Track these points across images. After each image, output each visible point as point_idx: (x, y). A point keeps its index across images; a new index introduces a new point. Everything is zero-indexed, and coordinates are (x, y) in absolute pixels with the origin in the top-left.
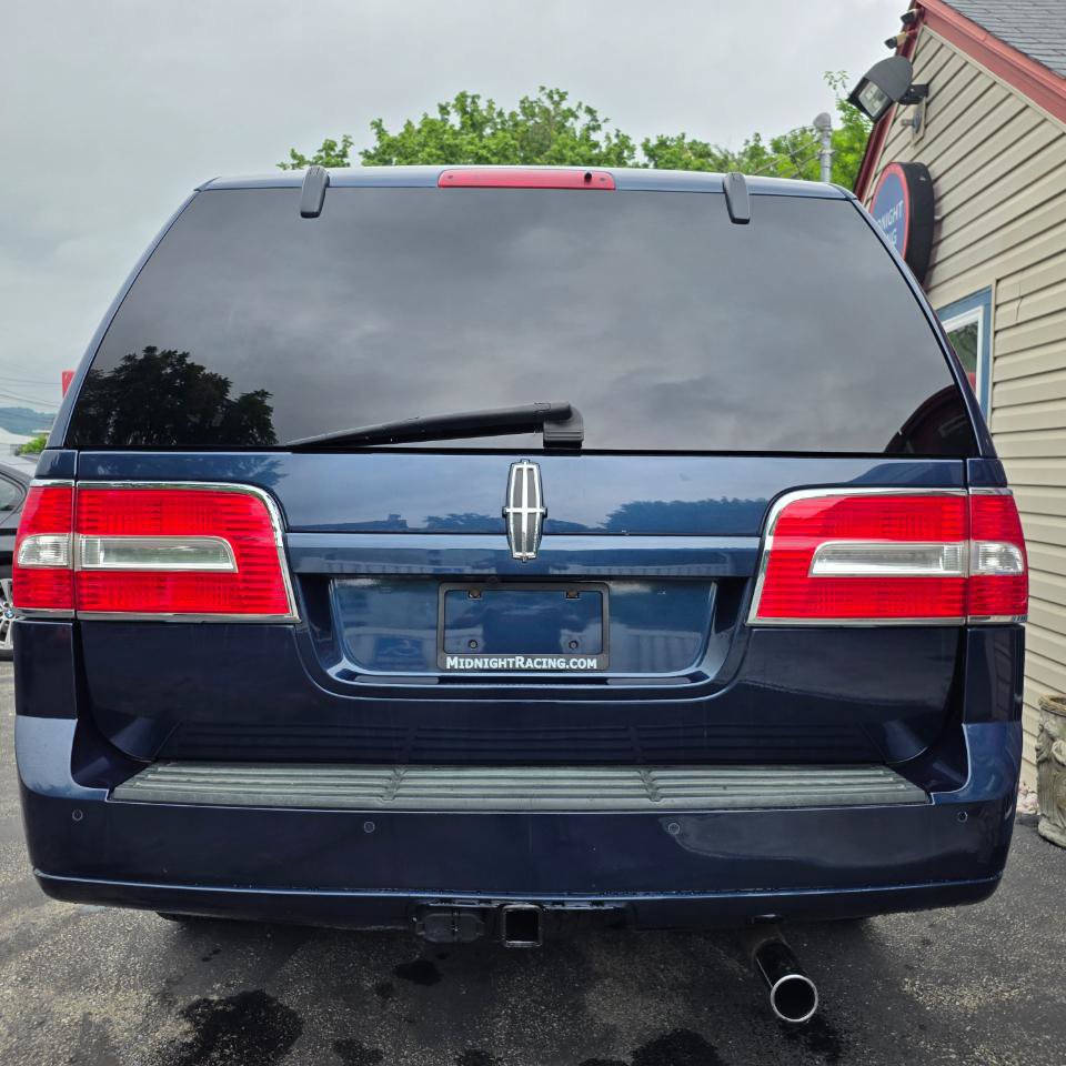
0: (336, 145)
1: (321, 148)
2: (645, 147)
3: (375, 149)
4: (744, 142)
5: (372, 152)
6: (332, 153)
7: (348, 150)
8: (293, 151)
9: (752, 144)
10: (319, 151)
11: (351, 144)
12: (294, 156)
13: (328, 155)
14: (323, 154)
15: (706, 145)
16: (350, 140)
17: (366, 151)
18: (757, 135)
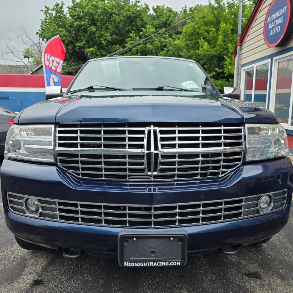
0: (59, 4)
1: (54, 5)
2: (153, 8)
3: (72, 6)
4: (182, 8)
5: (71, 7)
6: (58, 7)
7: (63, 6)
8: (46, 6)
9: (184, 8)
10: (54, 6)
11: (64, 4)
12: (46, 7)
13: (57, 8)
14: (55, 7)
15: (171, 8)
16: (63, 3)
17: (69, 7)
18: (186, 6)
